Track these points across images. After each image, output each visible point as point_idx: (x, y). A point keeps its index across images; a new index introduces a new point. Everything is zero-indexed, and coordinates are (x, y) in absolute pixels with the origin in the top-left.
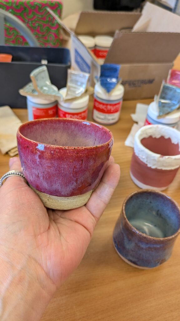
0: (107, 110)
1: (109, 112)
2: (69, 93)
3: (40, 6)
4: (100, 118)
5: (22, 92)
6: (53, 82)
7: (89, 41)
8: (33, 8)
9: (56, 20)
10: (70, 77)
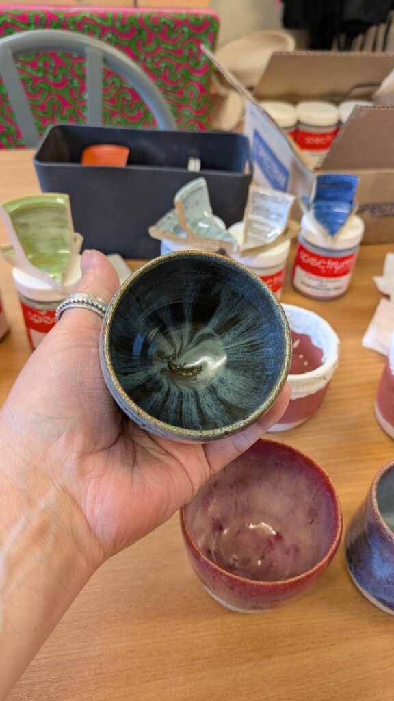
0: (325, 269)
1: (331, 274)
2: (250, 234)
3: (172, 25)
4: (308, 286)
5: (154, 232)
6: (217, 211)
7: (284, 114)
8: (156, 30)
9: (204, 54)
10: (254, 202)
